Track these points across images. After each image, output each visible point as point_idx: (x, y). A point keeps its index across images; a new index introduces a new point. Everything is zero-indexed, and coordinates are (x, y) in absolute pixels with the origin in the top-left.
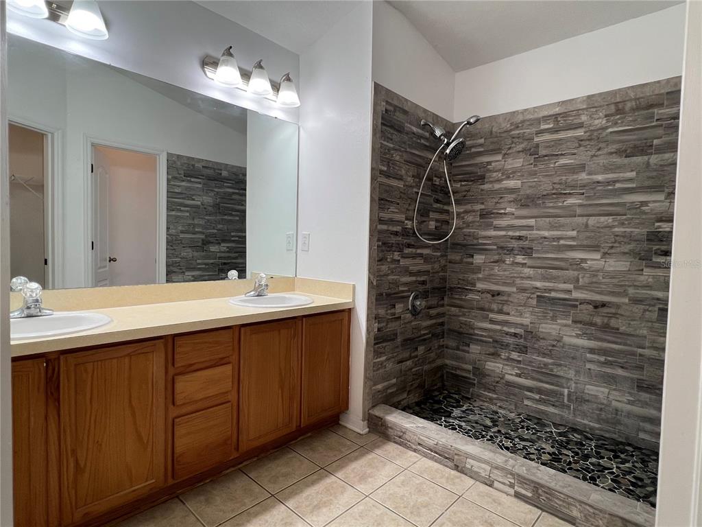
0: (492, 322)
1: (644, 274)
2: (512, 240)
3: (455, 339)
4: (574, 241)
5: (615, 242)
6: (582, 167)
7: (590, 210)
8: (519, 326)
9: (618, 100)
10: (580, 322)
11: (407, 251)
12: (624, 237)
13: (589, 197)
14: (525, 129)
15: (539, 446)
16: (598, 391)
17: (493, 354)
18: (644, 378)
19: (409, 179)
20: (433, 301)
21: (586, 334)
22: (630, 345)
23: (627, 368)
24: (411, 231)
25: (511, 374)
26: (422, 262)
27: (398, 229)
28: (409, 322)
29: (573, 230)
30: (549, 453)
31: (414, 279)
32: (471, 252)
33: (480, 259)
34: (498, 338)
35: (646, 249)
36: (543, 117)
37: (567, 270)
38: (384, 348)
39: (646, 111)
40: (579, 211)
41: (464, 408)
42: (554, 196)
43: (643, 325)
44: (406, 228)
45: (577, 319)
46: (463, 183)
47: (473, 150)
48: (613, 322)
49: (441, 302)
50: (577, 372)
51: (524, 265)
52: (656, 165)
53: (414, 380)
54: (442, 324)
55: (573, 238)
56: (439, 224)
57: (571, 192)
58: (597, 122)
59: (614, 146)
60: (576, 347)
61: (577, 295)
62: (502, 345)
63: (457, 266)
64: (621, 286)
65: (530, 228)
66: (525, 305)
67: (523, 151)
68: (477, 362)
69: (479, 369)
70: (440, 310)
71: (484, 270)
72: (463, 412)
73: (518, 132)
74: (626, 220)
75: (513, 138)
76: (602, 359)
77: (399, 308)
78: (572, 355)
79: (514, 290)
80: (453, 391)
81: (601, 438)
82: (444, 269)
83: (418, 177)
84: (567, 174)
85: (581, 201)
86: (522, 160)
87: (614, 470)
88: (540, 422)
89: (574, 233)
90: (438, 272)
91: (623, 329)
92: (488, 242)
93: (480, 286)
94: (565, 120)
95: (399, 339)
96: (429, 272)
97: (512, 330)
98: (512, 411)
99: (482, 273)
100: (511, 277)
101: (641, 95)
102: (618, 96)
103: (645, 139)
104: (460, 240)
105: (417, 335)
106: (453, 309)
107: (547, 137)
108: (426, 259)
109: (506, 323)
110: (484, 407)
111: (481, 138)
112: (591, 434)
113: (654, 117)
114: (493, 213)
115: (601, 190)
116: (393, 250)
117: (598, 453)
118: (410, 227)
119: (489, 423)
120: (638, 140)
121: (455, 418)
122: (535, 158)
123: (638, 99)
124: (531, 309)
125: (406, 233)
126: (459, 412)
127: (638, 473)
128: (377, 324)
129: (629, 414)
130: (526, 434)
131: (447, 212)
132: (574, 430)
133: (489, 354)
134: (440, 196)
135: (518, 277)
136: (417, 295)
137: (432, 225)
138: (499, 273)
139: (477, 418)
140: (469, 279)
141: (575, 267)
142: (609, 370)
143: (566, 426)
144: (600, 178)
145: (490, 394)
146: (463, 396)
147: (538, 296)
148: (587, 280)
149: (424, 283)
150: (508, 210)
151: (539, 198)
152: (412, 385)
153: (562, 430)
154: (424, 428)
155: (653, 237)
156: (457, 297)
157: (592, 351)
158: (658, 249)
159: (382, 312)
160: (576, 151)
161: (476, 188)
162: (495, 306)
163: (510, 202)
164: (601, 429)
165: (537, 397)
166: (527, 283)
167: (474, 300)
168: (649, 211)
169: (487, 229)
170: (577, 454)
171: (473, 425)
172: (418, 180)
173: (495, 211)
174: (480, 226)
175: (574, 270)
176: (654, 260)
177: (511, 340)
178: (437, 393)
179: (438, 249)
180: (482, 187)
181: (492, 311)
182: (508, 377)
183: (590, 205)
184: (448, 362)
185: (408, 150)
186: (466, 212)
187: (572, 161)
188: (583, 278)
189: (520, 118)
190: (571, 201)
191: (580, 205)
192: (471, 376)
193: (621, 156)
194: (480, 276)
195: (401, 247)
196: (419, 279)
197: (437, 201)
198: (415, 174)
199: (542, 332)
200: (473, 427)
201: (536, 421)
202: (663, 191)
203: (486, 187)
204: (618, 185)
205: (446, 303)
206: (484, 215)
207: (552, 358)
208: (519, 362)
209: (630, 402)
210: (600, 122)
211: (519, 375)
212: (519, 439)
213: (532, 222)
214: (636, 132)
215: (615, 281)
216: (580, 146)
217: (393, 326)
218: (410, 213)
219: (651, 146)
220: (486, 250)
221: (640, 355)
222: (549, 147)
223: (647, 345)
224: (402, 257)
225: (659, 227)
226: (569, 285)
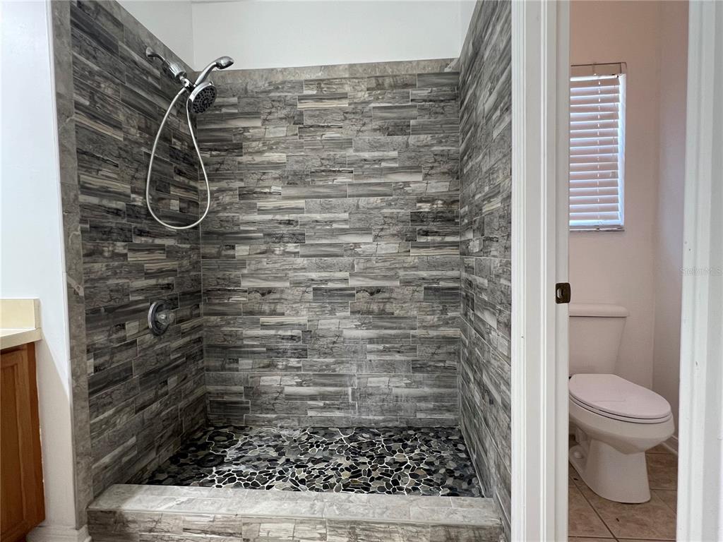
0: (264, 327)
1: (411, 255)
2: (281, 226)
3: (218, 357)
4: (347, 224)
5: (385, 223)
6: (349, 143)
7: (361, 190)
8: (296, 327)
9: (378, 74)
10: (359, 312)
11: (138, 240)
12: (391, 218)
13: (358, 175)
14: (286, 92)
15: (335, 464)
16: (379, 382)
17: (268, 366)
18: (417, 358)
19: (133, 131)
20: (185, 312)
21: (365, 324)
22: (404, 328)
23: (403, 352)
24: (143, 211)
25: (291, 386)
26: (163, 256)
27: (120, 205)
28: (150, 347)
29: (345, 212)
30: (347, 469)
31: (153, 282)
32: (230, 242)
33: (243, 251)
34: (273, 345)
35: (410, 230)
36: (306, 81)
37: (342, 256)
38: (110, 395)
39: (402, 90)
40: (349, 191)
41: (240, 443)
42: (323, 173)
43: (413, 306)
44: (135, 206)
45: (356, 309)
46: (214, 153)
47: (224, 110)
48: (388, 308)
49: (195, 312)
50: (360, 366)
51: (296, 254)
52: (413, 145)
53: (165, 427)
54: (199, 340)
55: (345, 221)
56: (184, 205)
57: (341, 169)
58: (360, 94)
59: (378, 123)
60: (356, 340)
61: (353, 283)
62: (278, 353)
63: (214, 261)
64: (393, 269)
65: (300, 210)
66: (300, 301)
67: (285, 118)
68: (250, 380)
69: (253, 388)
70: (195, 322)
71: (249, 265)
72: (239, 449)
73: (278, 94)
74: (392, 200)
75: (273, 101)
76: (381, 347)
77: (132, 328)
78: (353, 350)
79: (287, 284)
80: (221, 425)
81: (387, 429)
82: (195, 265)
83: (149, 131)
84: (335, 150)
85: (350, 180)
86: (285, 129)
87: (409, 463)
88: (327, 431)
89: (346, 216)
90: (188, 271)
91: (397, 313)
92: (252, 229)
93: (245, 284)
94: (328, 88)
95: (136, 376)
96: (176, 271)
97: (289, 333)
98: (295, 428)
99: (248, 267)
100: (283, 270)
101: (398, 73)
102: (377, 69)
103: (404, 119)
104: (216, 227)
105: (163, 363)
106: (212, 318)
107: (311, 105)
108: (170, 253)
109: (281, 325)
110: (263, 434)
111: (234, 96)
112: (377, 429)
113: (408, 97)
114: (255, 193)
115: (369, 168)
116: (114, 238)
117: (389, 448)
118: (140, 204)
119: (273, 454)
120: (398, 119)
121: (230, 463)
122: (299, 128)
123: (395, 76)
124: (308, 304)
125: (133, 212)
126: (233, 451)
127: (427, 458)
128: (92, 360)
129: (408, 398)
130: (317, 452)
131: (195, 189)
132: (361, 429)
133: (263, 367)
134: (183, 167)
135: (290, 270)
136: (161, 305)
137: (175, 205)
138: (268, 266)
139: (257, 452)
140: (232, 277)
141: (349, 252)
142: (388, 358)
143: (352, 428)
144: (366, 155)
145: (268, 416)
146: (235, 427)
147: (314, 289)
148: (361, 266)
149: (168, 287)
150: (274, 189)
151: (307, 175)
152: (162, 437)
153: (350, 433)
154: (190, 501)
155: (415, 218)
156: (217, 301)
157: (371, 341)
158: (421, 229)
159: (100, 338)
160: (342, 124)
161: (232, 160)
162: (266, 308)
163: (275, 179)
164: (384, 421)
165: (321, 404)
166: (301, 275)
167: (238, 302)
168: (411, 192)
169: (251, 213)
170: (371, 457)
171: (255, 463)
172: (147, 136)
173: (258, 190)
174: (240, 208)
175: (349, 256)
176: (418, 240)
177: (288, 345)
178: (199, 434)
179: (185, 239)
180: (239, 159)
181: (262, 313)
182: (288, 390)
183: (360, 184)
184: (211, 388)
185: (127, 84)
186: (221, 191)
187: (339, 135)
188: (357, 264)
189: (280, 78)
190: (341, 179)
191: (351, 185)
192: (243, 399)
193: (384, 134)
194: (245, 271)
195: (128, 234)
196: (161, 281)
197: (180, 173)
198: (143, 126)
199: (322, 329)
200: (256, 467)
201: (322, 432)
202: (421, 172)
203: (245, 159)
204: (384, 164)
205: (202, 312)
206: (245, 194)
207: (334, 357)
208: (298, 369)
209: (408, 386)
210: (363, 95)
211: (299, 385)
212: (312, 462)
213: (301, 203)
214: (396, 110)
215: (387, 264)
216: (346, 118)
217: (123, 357)
218: (139, 184)
219: (409, 126)
220: (251, 238)
221: (413, 336)
222: (314, 116)
223: (418, 325)
224: (129, 250)
225: (420, 208)
226: (346, 273)
